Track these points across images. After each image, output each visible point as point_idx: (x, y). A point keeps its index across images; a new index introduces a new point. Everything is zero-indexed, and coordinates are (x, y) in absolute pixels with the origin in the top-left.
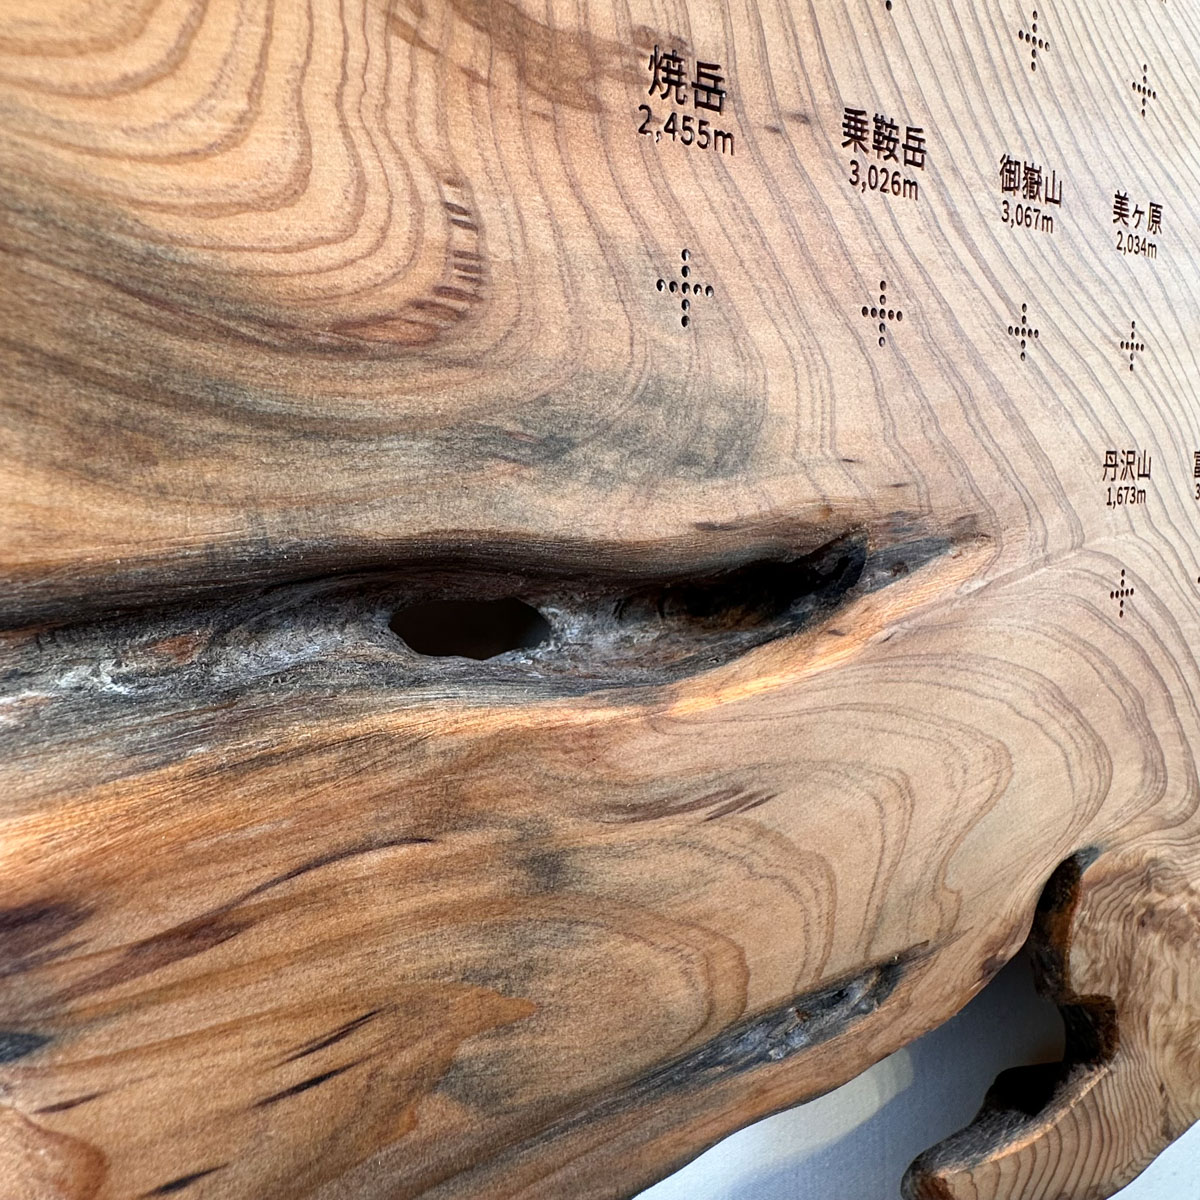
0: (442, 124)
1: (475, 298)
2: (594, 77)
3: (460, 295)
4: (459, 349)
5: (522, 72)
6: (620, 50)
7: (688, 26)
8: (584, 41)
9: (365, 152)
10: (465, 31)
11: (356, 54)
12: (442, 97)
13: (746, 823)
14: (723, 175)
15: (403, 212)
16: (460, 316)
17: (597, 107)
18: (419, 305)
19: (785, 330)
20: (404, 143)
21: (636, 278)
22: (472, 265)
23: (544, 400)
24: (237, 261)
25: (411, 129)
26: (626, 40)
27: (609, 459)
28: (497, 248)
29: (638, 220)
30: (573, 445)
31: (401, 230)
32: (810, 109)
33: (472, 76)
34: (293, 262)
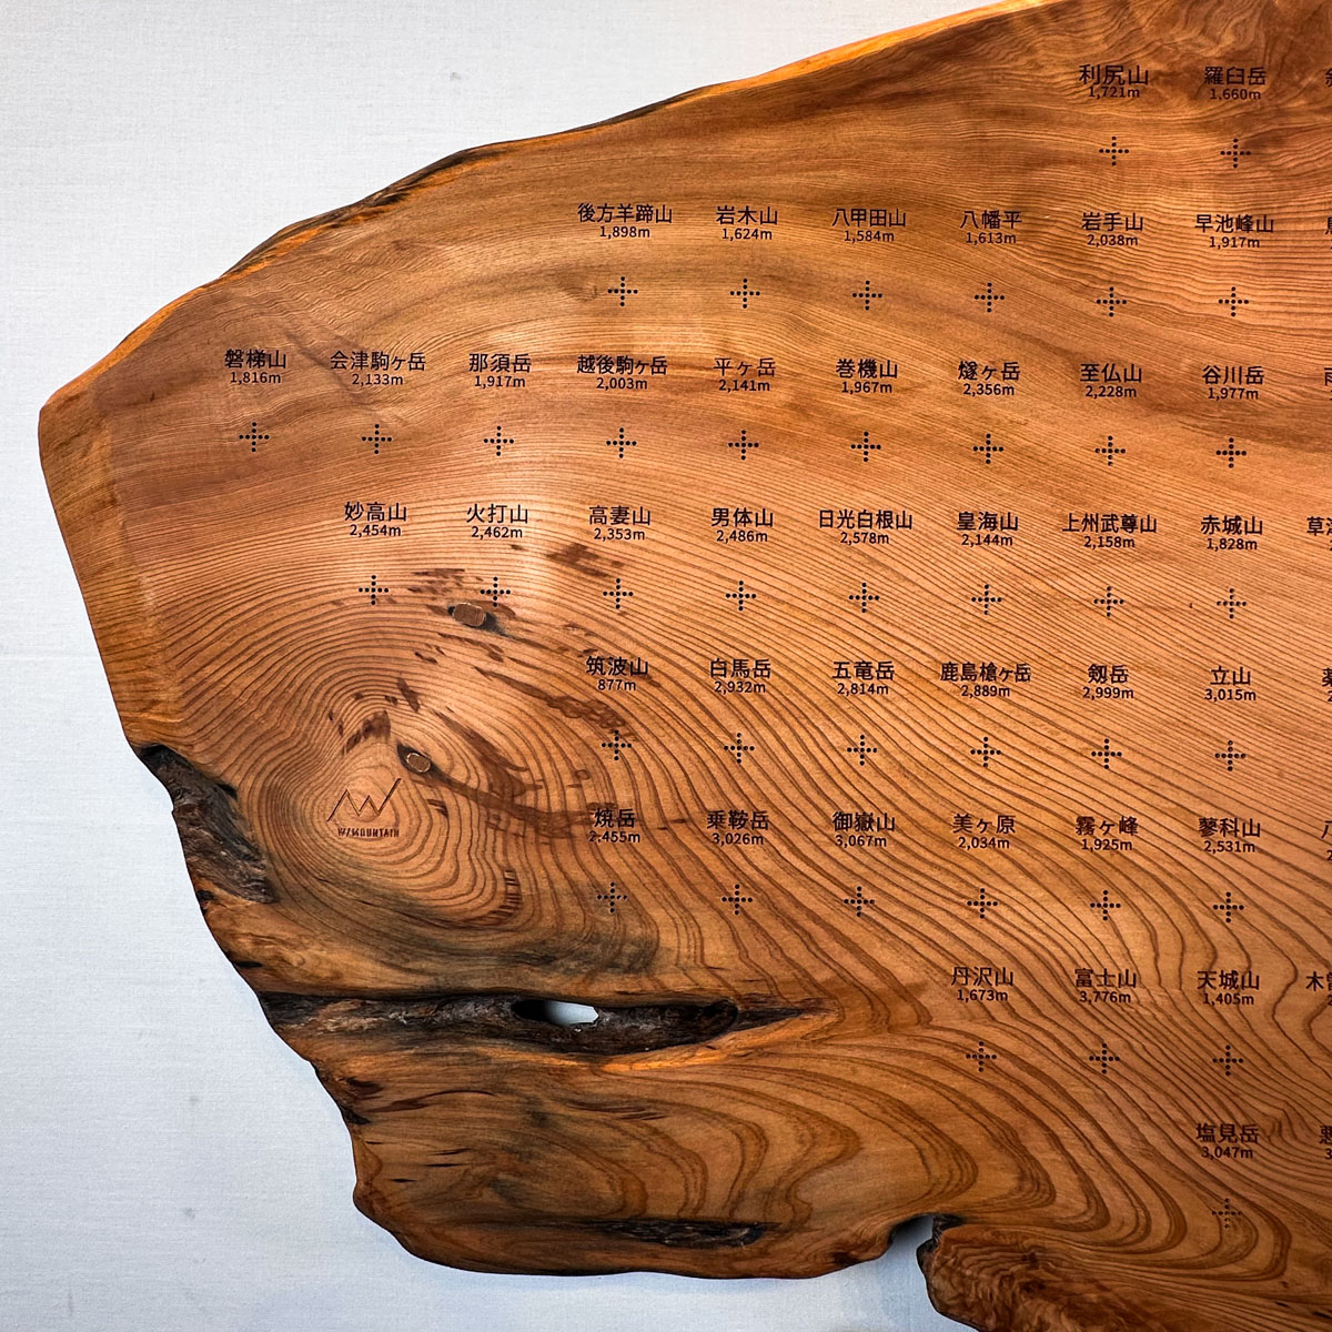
0: (505, 853)
1: (516, 909)
2: (569, 826)
3: (509, 908)
4: (509, 926)
5: (537, 831)
6: (581, 814)
7: (615, 797)
8: (565, 814)
9: (477, 866)
10: (514, 821)
11: (475, 837)
12: (505, 844)
13: (646, 1125)
14: (634, 851)
15: (490, 883)
16: (510, 915)
17: (570, 836)
18: (494, 912)
19: (671, 911)
20: (490, 861)
21: (588, 896)
22: (516, 898)
23: (544, 943)
24: (435, 903)
25: (494, 856)
26: (585, 810)
27: (572, 965)
28: (525, 891)
29: (589, 874)
30: (556, 959)
31: (489, 888)
32: (686, 817)
33: (517, 835)
34: (451, 902)
